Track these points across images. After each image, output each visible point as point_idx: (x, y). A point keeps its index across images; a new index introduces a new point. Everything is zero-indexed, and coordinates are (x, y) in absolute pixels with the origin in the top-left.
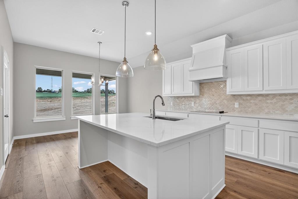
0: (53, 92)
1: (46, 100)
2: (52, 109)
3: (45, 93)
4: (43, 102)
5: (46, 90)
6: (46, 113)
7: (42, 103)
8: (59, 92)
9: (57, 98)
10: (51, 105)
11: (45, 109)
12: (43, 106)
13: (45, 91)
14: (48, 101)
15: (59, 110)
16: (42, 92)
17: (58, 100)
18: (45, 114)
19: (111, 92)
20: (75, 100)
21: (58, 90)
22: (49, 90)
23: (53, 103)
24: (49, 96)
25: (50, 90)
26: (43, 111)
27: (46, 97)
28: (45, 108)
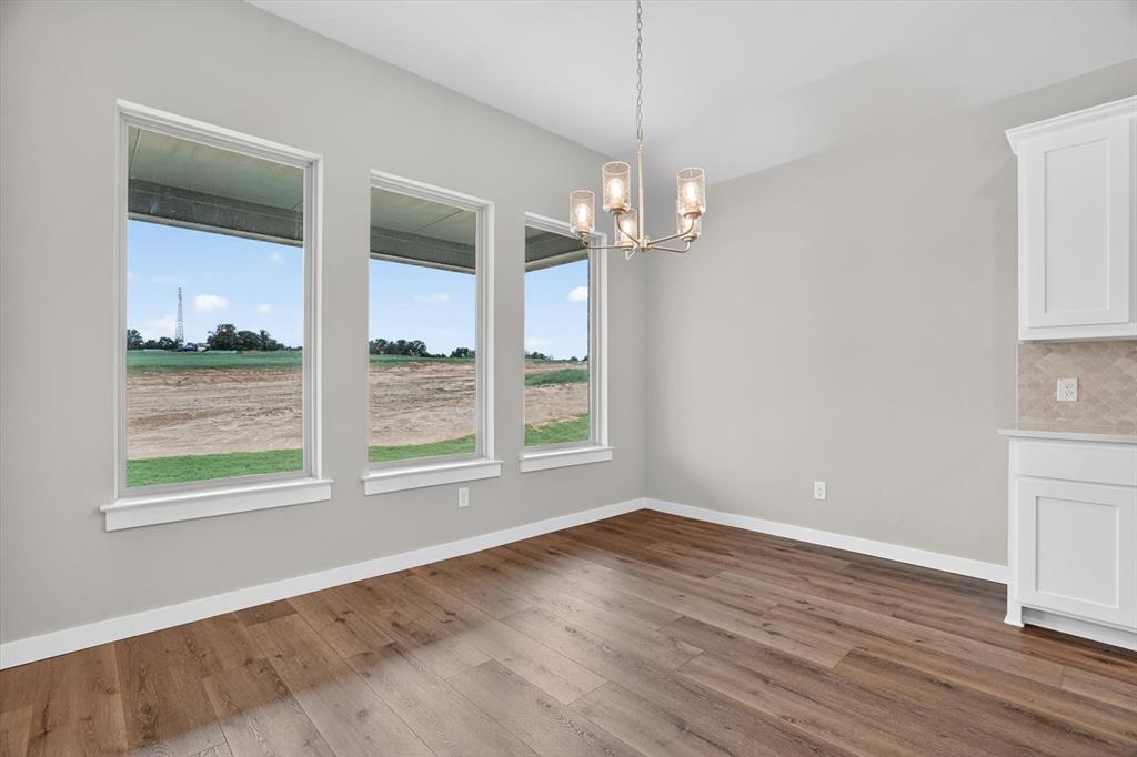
0: (186, 350)
1: (160, 381)
2: (187, 417)
3: (154, 353)
4: (145, 385)
5: (158, 340)
6: (163, 435)
7: (144, 389)
8: (208, 349)
9: (202, 370)
10: (180, 399)
11: (159, 418)
12: (150, 401)
13: (151, 345)
14: (169, 385)
15: (218, 419)
16: (141, 348)
17: (205, 379)
18: (156, 439)
19: (414, 350)
20: (280, 380)
21: (205, 341)
22: (169, 340)
23: (187, 391)
24: (170, 363)
25: (174, 340)
26: (148, 426)
27: (157, 367)
28: (155, 414)
